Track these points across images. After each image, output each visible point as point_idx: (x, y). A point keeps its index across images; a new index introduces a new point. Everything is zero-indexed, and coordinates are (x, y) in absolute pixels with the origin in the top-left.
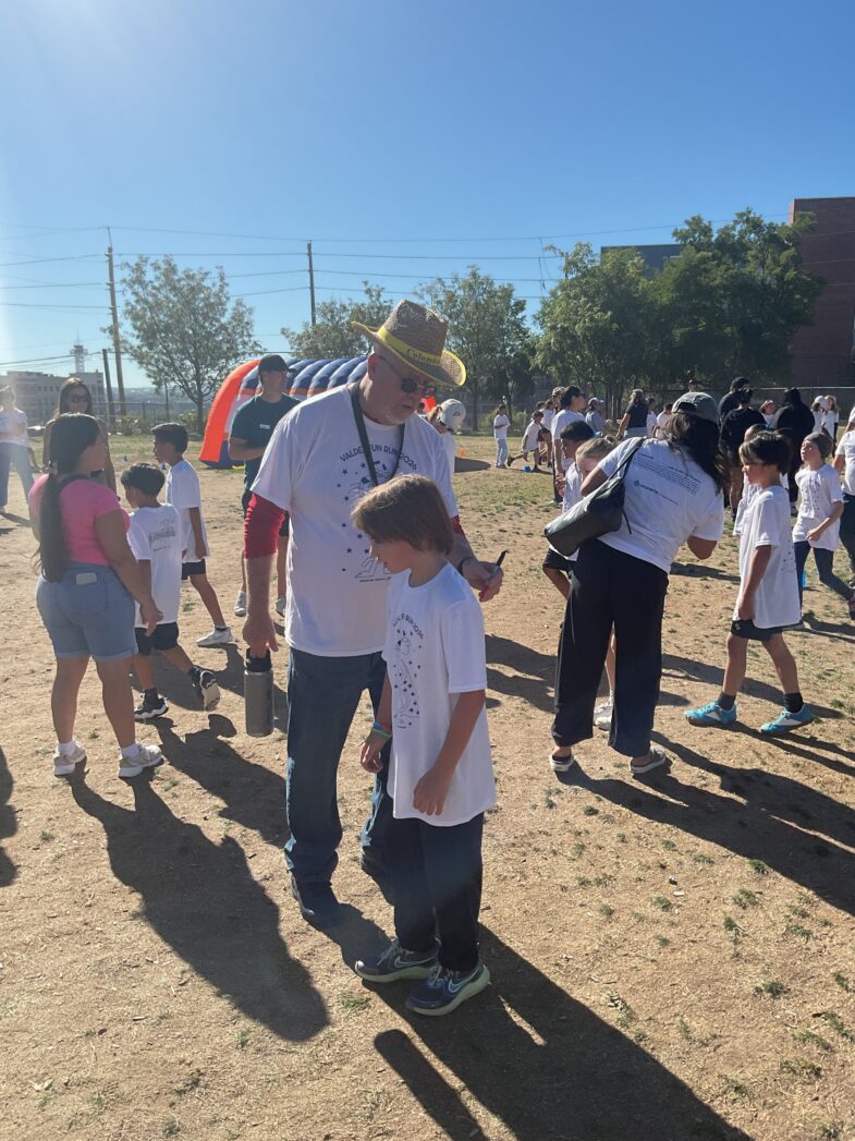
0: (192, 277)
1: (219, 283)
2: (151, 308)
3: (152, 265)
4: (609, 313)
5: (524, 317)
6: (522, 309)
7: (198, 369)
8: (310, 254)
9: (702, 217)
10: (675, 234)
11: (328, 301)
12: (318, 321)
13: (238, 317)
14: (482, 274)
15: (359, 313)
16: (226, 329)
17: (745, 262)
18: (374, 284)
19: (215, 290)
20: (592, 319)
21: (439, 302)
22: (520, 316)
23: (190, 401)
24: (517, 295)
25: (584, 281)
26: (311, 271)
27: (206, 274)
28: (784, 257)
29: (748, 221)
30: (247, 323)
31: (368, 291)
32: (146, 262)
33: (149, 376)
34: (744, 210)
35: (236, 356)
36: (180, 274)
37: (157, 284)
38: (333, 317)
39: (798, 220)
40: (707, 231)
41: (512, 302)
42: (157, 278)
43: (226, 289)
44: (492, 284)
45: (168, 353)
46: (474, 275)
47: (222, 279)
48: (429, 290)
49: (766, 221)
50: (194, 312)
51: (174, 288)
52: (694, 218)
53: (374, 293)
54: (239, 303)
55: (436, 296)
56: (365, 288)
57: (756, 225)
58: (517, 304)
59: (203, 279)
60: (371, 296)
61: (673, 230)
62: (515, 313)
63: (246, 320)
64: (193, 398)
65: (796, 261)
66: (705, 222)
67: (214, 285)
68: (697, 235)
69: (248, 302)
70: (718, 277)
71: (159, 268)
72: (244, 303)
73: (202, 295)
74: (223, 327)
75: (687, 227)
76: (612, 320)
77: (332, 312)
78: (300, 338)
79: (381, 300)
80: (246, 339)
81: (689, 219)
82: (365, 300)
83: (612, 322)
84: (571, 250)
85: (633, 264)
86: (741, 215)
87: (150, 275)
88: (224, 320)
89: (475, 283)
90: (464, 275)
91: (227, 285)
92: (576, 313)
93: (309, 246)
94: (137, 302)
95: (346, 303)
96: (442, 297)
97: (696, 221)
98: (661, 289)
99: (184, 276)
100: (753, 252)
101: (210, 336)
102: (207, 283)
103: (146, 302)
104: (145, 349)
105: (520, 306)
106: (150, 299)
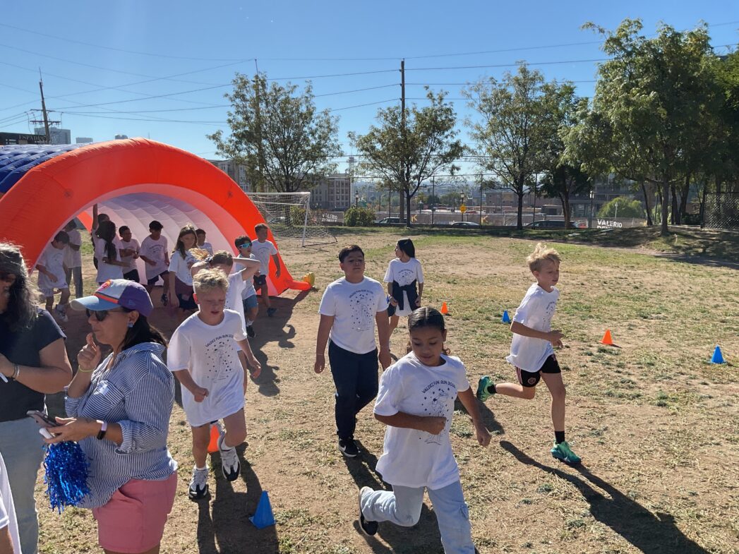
1: (306, 95)
8: (402, 71)
14: (531, 69)
20: (628, 103)
21: (488, 101)
24: (578, 92)
26: (403, 85)
30: (334, 130)
31: (430, 96)
36: (269, 87)
46: (524, 71)
47: (309, 91)
48: (477, 90)
53: (436, 97)
55: (484, 94)
56: (427, 93)
59: (291, 92)
60: (434, 100)
84: (617, 27)
89: (525, 79)
91: (313, 96)
93: (403, 63)
96: (490, 94)
99: (271, 90)
102: (295, 95)
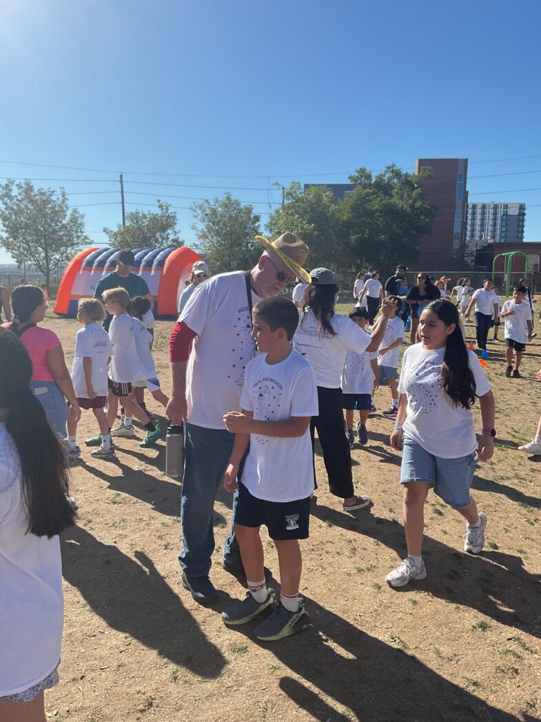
0: (44, 194)
1: (61, 198)
2: (16, 214)
3: (17, 185)
4: (313, 225)
5: (259, 225)
6: (258, 220)
7: (46, 253)
8: (121, 182)
9: (366, 168)
10: (350, 178)
11: (134, 211)
12: (127, 224)
13: (74, 220)
14: (233, 198)
15: (154, 219)
16: (66, 228)
17: (392, 196)
18: (164, 201)
19: (59, 202)
20: (302, 228)
21: (207, 215)
22: (256, 225)
23: (40, 273)
24: (255, 212)
25: (297, 205)
26: (122, 192)
27: (53, 192)
28: (415, 194)
29: (393, 171)
30: (80, 224)
31: (161, 206)
32: (12, 183)
33: (13, 257)
34: (391, 165)
35: (73, 245)
36: (36, 191)
37: (19, 198)
38: (137, 222)
39: (422, 171)
40: (369, 177)
41: (252, 216)
42: (20, 194)
43: (67, 202)
44: (239, 204)
45: (27, 243)
46: (228, 198)
47: (64, 196)
48: (200, 208)
49: (404, 172)
50: (45, 216)
51: (31, 201)
52: (361, 169)
53: (164, 208)
54: (75, 211)
55: (204, 211)
56: (158, 204)
57: (397, 174)
58: (254, 218)
59: (51, 195)
60: (162, 209)
61: (348, 176)
62: (254, 223)
63: (79, 222)
64: (43, 272)
65: (421, 196)
66: (368, 171)
67: (58, 199)
68: (363, 179)
69: (81, 211)
70: (376, 205)
71: (21, 188)
72: (78, 210)
73: (50, 206)
74: (64, 226)
75: (357, 174)
76: (315, 229)
77: (137, 219)
78: (115, 234)
79: (169, 212)
80: (79, 234)
81: (358, 169)
82: (158, 211)
83: (314, 231)
84: (288, 186)
85: (326, 195)
86: (389, 168)
87: (15, 191)
88: (64, 222)
89: (229, 204)
90: (222, 198)
91: (67, 199)
92: (293, 224)
93: (121, 176)
94: (6, 209)
95: (146, 213)
96: (208, 211)
97: (362, 171)
98: (343, 211)
99: (38, 193)
100: (396, 190)
101: (55, 232)
102: (54, 198)
103: (12, 209)
104: (11, 240)
105: (257, 219)
106: (15, 207)
